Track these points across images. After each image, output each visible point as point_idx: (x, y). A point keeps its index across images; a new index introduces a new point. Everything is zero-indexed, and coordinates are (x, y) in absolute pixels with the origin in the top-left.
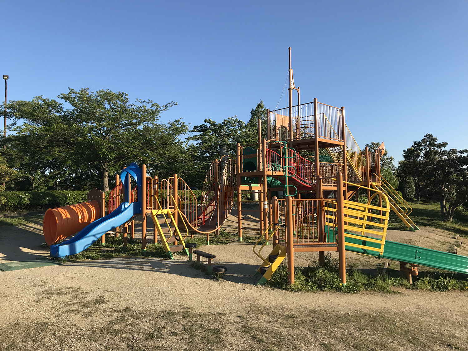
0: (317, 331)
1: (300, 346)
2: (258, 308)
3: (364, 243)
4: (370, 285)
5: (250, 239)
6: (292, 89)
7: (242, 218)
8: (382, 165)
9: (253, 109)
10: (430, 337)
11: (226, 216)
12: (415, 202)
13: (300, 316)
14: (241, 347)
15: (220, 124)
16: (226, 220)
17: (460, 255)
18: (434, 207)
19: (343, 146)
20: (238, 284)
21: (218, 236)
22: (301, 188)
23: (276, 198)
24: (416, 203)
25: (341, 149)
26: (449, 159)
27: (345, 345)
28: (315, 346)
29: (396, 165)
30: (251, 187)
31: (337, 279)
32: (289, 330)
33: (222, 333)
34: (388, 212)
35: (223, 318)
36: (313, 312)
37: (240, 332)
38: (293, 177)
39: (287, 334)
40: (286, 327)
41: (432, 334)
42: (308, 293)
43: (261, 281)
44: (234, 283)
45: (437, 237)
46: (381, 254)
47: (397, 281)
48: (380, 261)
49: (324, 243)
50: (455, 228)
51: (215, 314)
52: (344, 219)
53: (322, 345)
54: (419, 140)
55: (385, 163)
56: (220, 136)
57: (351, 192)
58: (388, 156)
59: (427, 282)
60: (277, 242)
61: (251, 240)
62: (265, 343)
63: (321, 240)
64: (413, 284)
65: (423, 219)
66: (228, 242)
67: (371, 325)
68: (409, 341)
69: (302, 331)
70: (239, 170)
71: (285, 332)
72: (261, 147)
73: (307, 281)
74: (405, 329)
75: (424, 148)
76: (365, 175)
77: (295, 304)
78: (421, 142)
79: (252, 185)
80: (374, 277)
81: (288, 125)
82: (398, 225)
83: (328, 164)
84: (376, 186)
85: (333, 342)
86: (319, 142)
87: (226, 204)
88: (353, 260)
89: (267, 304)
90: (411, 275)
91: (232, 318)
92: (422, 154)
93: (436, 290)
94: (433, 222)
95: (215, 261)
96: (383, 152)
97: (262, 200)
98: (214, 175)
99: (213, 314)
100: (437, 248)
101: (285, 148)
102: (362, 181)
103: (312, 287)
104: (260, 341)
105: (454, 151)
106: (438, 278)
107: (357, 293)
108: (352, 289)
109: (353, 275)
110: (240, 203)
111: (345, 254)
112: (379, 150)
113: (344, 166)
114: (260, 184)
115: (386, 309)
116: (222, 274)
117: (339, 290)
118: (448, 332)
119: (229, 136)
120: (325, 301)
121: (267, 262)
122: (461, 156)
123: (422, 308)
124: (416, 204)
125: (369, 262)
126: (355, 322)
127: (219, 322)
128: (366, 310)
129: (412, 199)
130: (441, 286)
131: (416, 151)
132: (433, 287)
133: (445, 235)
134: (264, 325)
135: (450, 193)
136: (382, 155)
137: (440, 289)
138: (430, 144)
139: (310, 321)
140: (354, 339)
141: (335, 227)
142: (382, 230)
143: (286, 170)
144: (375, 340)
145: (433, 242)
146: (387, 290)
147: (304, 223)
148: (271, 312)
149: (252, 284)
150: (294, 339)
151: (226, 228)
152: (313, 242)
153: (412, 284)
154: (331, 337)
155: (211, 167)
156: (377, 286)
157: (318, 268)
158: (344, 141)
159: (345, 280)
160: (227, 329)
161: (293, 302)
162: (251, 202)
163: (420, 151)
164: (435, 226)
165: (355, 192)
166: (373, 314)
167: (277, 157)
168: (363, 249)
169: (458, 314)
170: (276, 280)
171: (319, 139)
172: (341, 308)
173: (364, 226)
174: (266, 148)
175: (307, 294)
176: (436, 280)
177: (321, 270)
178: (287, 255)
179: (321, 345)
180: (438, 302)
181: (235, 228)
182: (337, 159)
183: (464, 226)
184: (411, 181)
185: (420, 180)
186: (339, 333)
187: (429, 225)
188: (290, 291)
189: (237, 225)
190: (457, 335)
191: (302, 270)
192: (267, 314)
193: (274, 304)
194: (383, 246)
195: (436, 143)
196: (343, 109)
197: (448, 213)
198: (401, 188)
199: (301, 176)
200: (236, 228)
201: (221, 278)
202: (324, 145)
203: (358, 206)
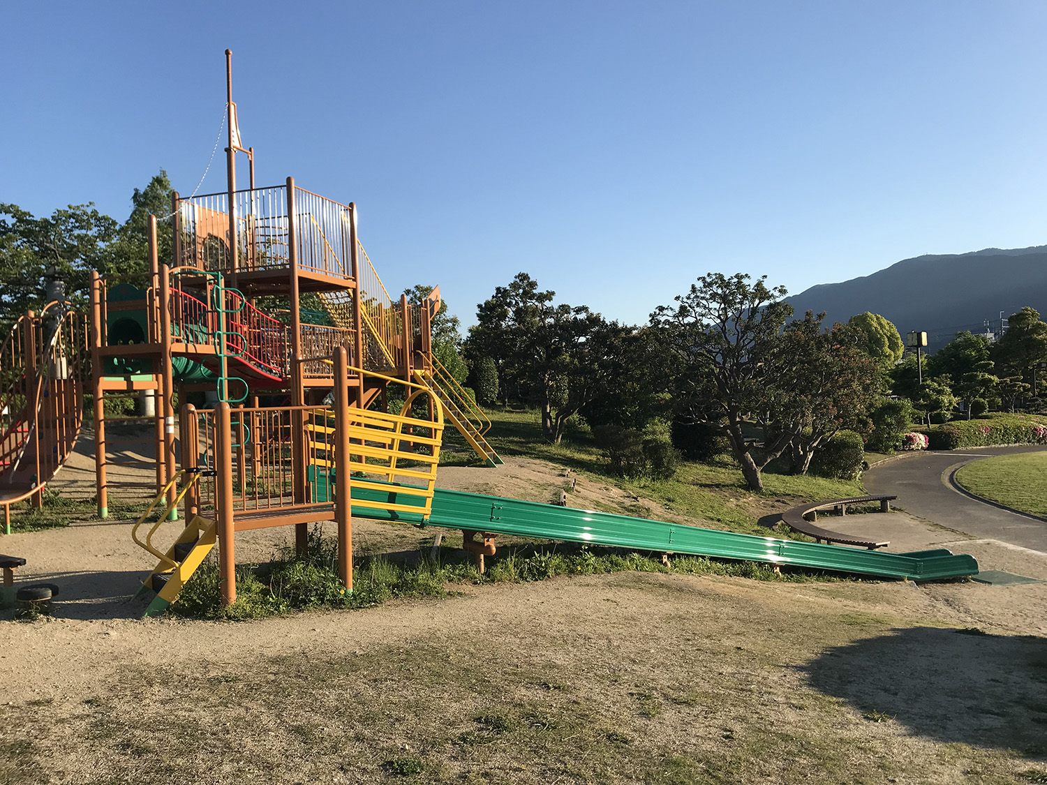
0: (283, 703)
1: (240, 744)
2: (141, 672)
3: (392, 498)
4: (402, 587)
5: (129, 510)
6: (235, 149)
7: (106, 458)
8: (437, 335)
9: (136, 190)
10: (509, 674)
11: (59, 458)
12: (499, 409)
13: (245, 674)
14: (88, 776)
15: (46, 221)
16: (60, 467)
17: (571, 507)
18: (531, 417)
19: (355, 291)
20: (91, 622)
21: (39, 509)
22: (259, 382)
23: (193, 408)
24: (499, 411)
25: (349, 296)
26: (555, 324)
27: (343, 722)
28: (276, 736)
29: (464, 333)
30: (130, 383)
31: (334, 581)
32: (218, 711)
33: (37, 751)
34: (440, 430)
35: (42, 711)
36: (275, 661)
37: (87, 739)
38: (237, 357)
39: (211, 721)
40: (210, 707)
41: (514, 668)
42: (267, 622)
43: (152, 608)
44: (79, 621)
45: (535, 477)
46: (426, 517)
47: (458, 571)
48: (426, 533)
49: (306, 505)
50: (565, 456)
51: (18, 707)
52: (351, 449)
53: (292, 730)
54: (505, 285)
55: (442, 330)
56: (44, 253)
57: (372, 391)
58: (449, 314)
59: (511, 566)
60: (195, 510)
61: (131, 511)
62: (153, 752)
63: (299, 500)
64: (487, 574)
65: (512, 442)
66: (66, 522)
67: (400, 670)
68: (471, 688)
69: (247, 709)
70: (96, 339)
71: (206, 718)
72: (156, 285)
73: (265, 593)
74: (465, 666)
75: (514, 302)
76: (399, 355)
77: (235, 651)
78: (508, 288)
79: (133, 378)
80: (413, 567)
81: (227, 234)
82: (464, 456)
83: (322, 328)
84: (423, 377)
85: (317, 719)
86: (299, 278)
87: (61, 426)
88: (372, 537)
89: (164, 661)
90: (482, 555)
91: (65, 711)
92: (511, 314)
93: (526, 578)
94: (529, 447)
95: (27, 573)
96: (437, 307)
97: (162, 415)
98: (24, 353)
99: (13, 707)
100: (533, 497)
101: (217, 290)
102: (394, 366)
103: (277, 605)
104: (139, 752)
105: (565, 309)
106: (529, 554)
107: (376, 606)
108: (365, 600)
109: (368, 569)
110: (102, 423)
111: (353, 524)
112: (428, 301)
113: (356, 334)
114: (154, 375)
115: (431, 631)
116: (44, 602)
117: (337, 604)
118: (543, 658)
119: (71, 253)
120: (305, 633)
121: (168, 560)
122: (575, 318)
123: (499, 619)
124: (501, 413)
125: (404, 537)
126: (366, 669)
127: (30, 724)
128: (390, 641)
129: (493, 402)
130: (535, 570)
131: (501, 306)
132: (521, 576)
133: (547, 470)
134: (153, 710)
135: (559, 388)
136: (435, 313)
137: (534, 576)
138: (525, 293)
139: (268, 683)
140: (363, 704)
141: (330, 469)
142: (428, 468)
143: (220, 341)
144: (406, 698)
145: (527, 485)
146: (437, 592)
147: (266, 463)
148: (175, 676)
149: (128, 618)
150: (228, 731)
151: (64, 486)
152: (280, 504)
153: (485, 574)
154: (313, 710)
155: (15, 331)
156: (419, 585)
157: (292, 563)
158: (356, 278)
159: (350, 581)
160: (53, 737)
161: (230, 647)
162: (135, 421)
163: (506, 307)
164: (532, 454)
165: (380, 391)
166: (406, 646)
167: (200, 310)
168: (390, 511)
169: (562, 621)
170: (192, 600)
171: (298, 272)
172: (339, 643)
173: (394, 462)
174: (171, 286)
175: (265, 624)
176: (527, 560)
177: (299, 566)
178: (218, 539)
179: (290, 731)
180: (528, 602)
181: (89, 487)
182: (342, 319)
183: (580, 451)
184: (491, 366)
185: (506, 365)
186: (331, 699)
187: (521, 453)
188: (224, 622)
189: (94, 477)
190: (559, 662)
191: (255, 572)
192: (165, 683)
193: (182, 657)
194: (429, 502)
195: (534, 291)
196: (352, 208)
197: (554, 427)
198: (472, 381)
199: (260, 355)
200: (92, 486)
201: (40, 613)
202: (310, 286)
203: (386, 421)
